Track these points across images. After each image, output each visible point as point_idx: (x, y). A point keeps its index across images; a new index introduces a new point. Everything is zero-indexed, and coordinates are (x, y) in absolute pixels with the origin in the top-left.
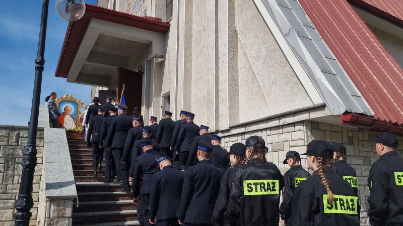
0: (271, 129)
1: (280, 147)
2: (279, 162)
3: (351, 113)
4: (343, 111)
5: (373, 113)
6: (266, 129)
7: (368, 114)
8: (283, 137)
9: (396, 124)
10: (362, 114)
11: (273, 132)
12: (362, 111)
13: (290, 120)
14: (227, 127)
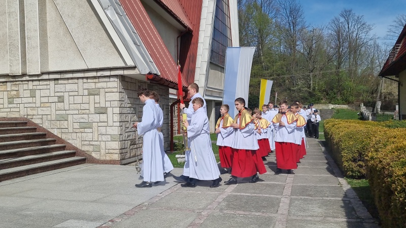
0: (87, 78)
1: (96, 93)
2: (95, 103)
4: (148, 72)
5: (159, 74)
6: (83, 78)
8: (99, 85)
9: (166, 80)
10: (156, 75)
11: (89, 80)
12: (155, 73)
13: (107, 73)
14: (39, 73)
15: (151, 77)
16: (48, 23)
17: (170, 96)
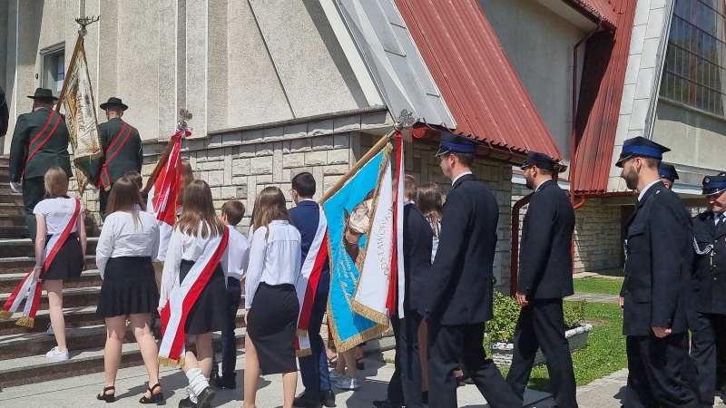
0: (290, 142)
3: (424, 125)
4: (414, 122)
7: (448, 127)
8: (313, 158)
9: (484, 142)
10: (439, 127)
12: (439, 122)
14: (204, 135)
15: (420, 133)
16: (230, 25)
17: (515, 180)
